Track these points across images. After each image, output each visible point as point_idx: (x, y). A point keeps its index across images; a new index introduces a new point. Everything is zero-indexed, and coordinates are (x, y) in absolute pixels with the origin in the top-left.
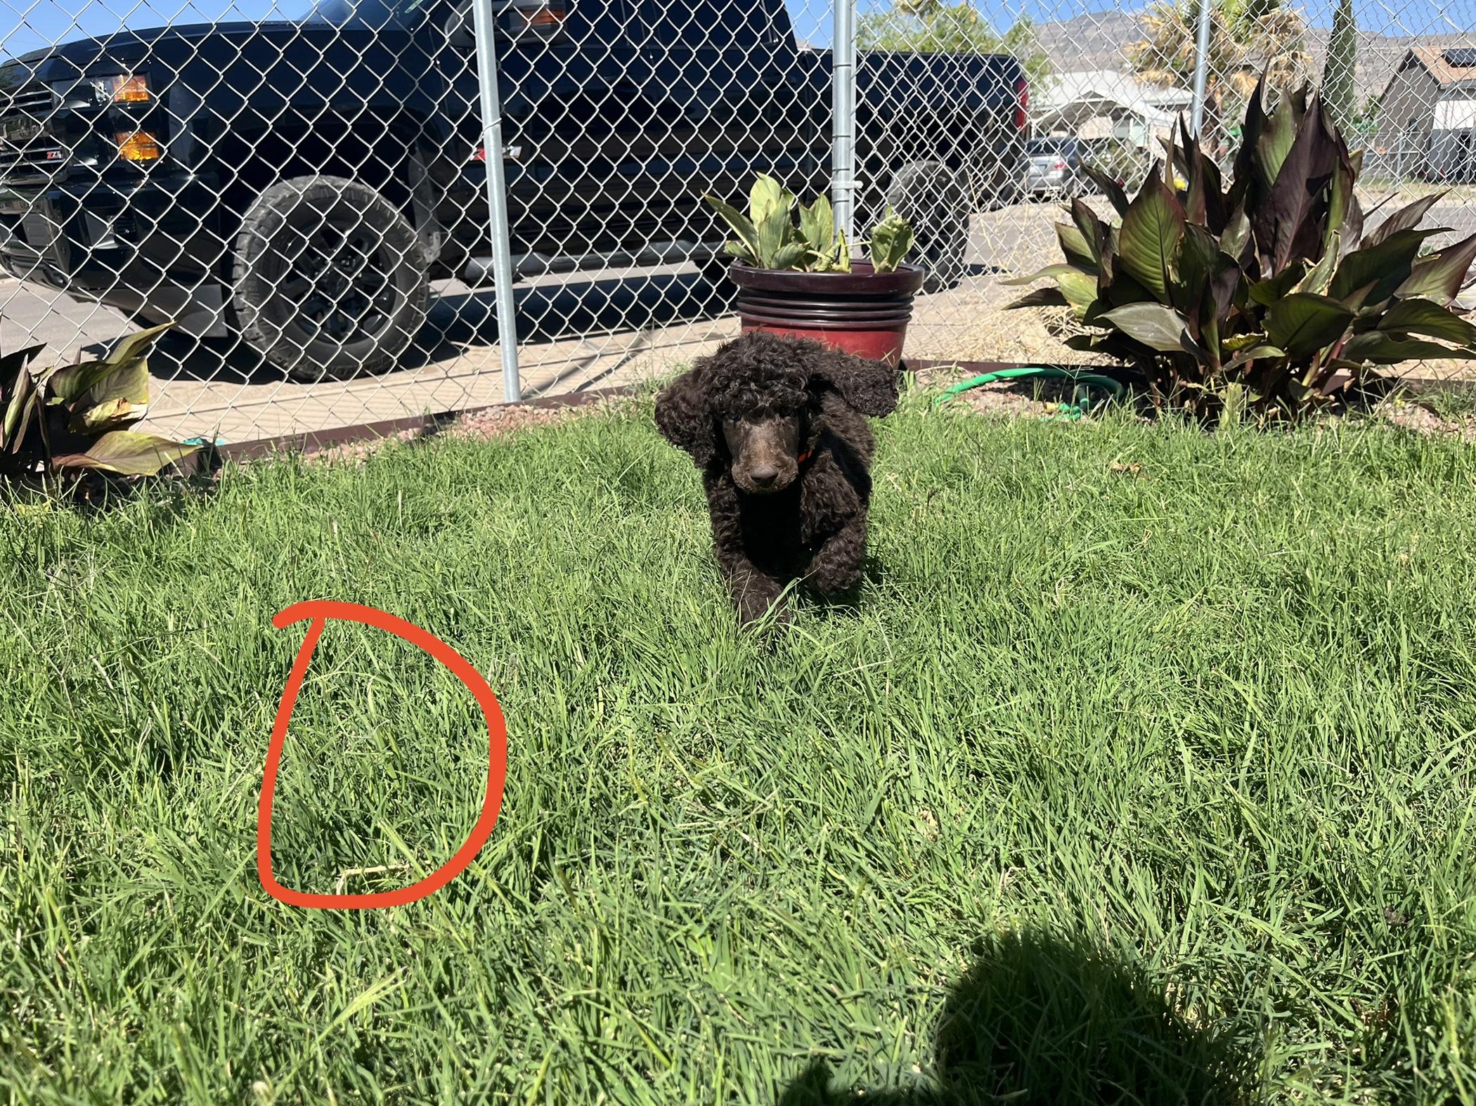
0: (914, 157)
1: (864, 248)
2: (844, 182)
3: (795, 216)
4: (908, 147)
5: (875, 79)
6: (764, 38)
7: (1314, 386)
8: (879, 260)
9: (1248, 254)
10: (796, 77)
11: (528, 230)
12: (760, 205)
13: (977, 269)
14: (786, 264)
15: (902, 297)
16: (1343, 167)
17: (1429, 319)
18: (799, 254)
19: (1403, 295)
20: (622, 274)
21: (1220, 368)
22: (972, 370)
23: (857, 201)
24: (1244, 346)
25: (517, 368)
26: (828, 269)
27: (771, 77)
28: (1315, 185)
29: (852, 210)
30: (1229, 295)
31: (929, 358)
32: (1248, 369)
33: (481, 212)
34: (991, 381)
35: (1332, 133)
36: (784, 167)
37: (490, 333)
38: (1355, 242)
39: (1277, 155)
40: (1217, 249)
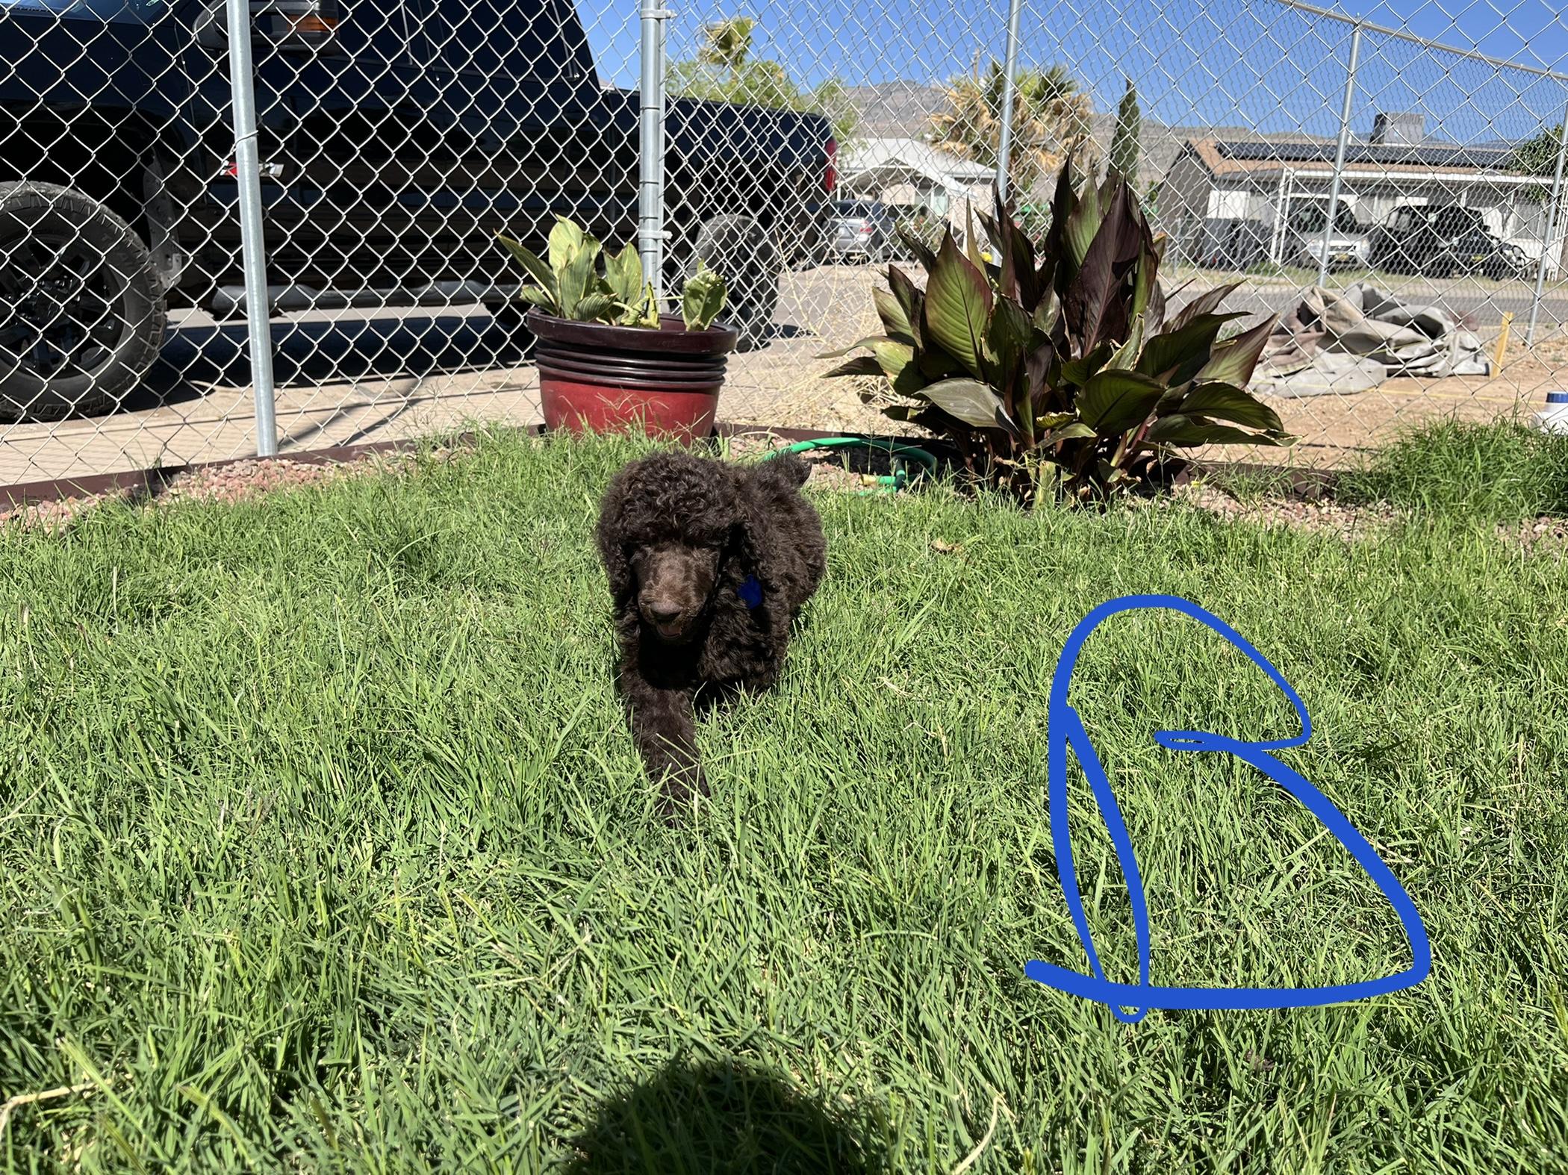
0: (726, 210)
1: (673, 304)
2: (652, 231)
3: (599, 264)
4: (720, 200)
5: (685, 125)
6: (565, 70)
7: (1121, 466)
8: (691, 316)
9: (1058, 331)
10: (600, 116)
11: (291, 260)
12: (560, 250)
13: (789, 331)
14: (590, 314)
15: (715, 357)
16: (1149, 253)
17: (1228, 403)
18: (603, 305)
19: (1201, 380)
20: (401, 313)
21: (1034, 446)
22: (786, 437)
23: (665, 252)
24: (1057, 424)
25: (273, 414)
26: (636, 324)
27: (574, 114)
28: (1120, 269)
29: (661, 261)
30: (1043, 372)
31: (742, 422)
32: (1059, 448)
33: (231, 236)
34: (806, 450)
35: (1137, 218)
36: (587, 210)
37: (241, 374)
38: (1157, 326)
39: (1084, 235)
40: (1033, 327)
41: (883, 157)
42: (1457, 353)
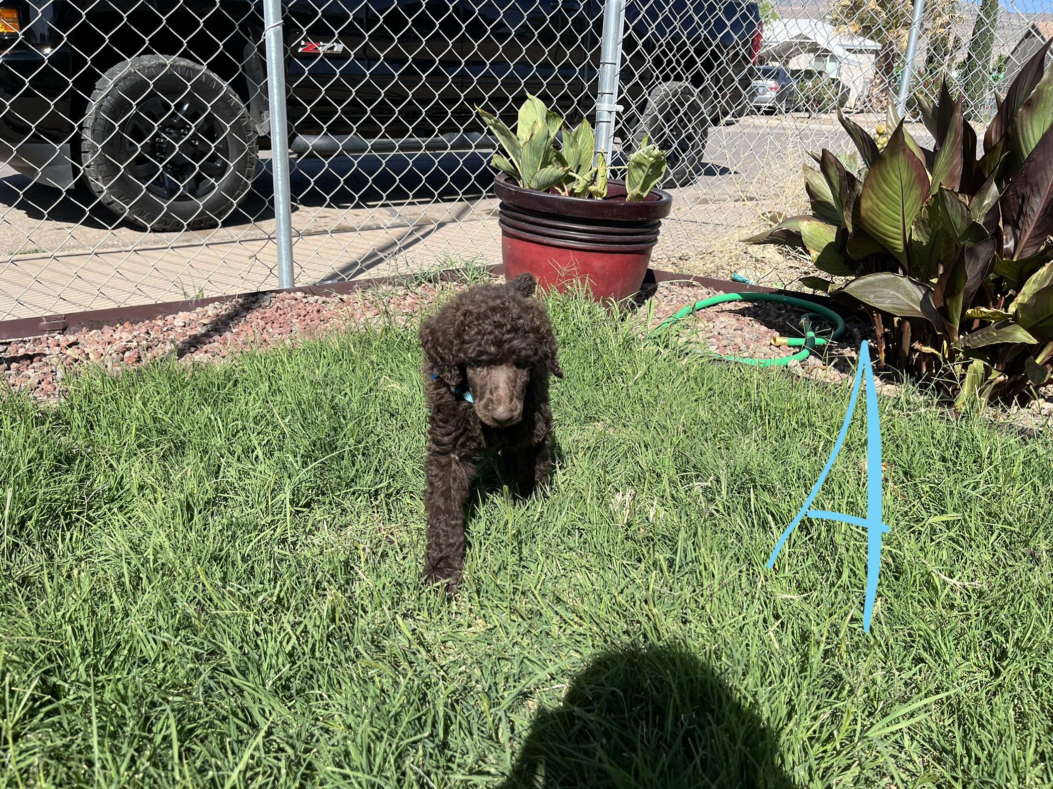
2: (608, 105)
5: (642, 14)
9: (992, 221)
12: (527, 123)
14: (545, 185)
15: (650, 223)
18: (559, 175)
22: (708, 286)
23: (617, 123)
26: (584, 192)
29: (613, 130)
31: (670, 270)
36: (554, 87)
40: (969, 218)
41: (795, 32)
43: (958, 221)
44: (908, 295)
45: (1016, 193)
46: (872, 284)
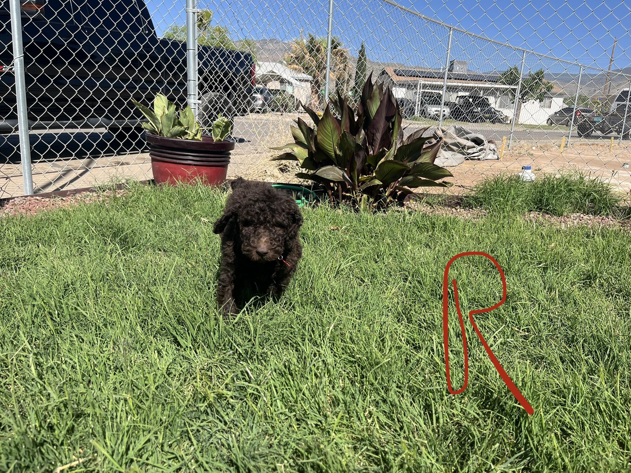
2: (193, 100)
6: (143, 30)
7: (390, 196)
8: (216, 136)
9: (364, 144)
12: (159, 108)
13: (241, 141)
14: (174, 135)
15: (226, 153)
16: (399, 114)
18: (179, 131)
21: (358, 188)
24: (367, 180)
26: (193, 139)
28: (388, 119)
29: (197, 113)
30: (361, 160)
33: (12, 100)
35: (394, 102)
38: (401, 143)
39: (374, 108)
40: (356, 142)
42: (488, 151)
43: (352, 143)
44: (338, 173)
45: (371, 132)
46: (325, 170)
